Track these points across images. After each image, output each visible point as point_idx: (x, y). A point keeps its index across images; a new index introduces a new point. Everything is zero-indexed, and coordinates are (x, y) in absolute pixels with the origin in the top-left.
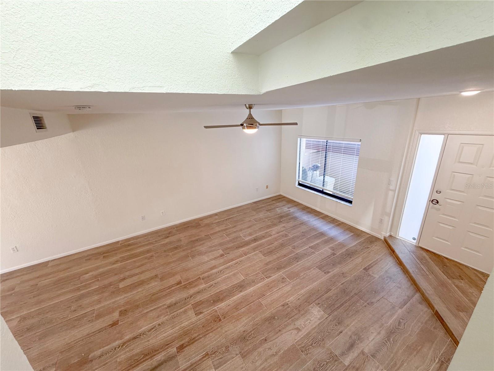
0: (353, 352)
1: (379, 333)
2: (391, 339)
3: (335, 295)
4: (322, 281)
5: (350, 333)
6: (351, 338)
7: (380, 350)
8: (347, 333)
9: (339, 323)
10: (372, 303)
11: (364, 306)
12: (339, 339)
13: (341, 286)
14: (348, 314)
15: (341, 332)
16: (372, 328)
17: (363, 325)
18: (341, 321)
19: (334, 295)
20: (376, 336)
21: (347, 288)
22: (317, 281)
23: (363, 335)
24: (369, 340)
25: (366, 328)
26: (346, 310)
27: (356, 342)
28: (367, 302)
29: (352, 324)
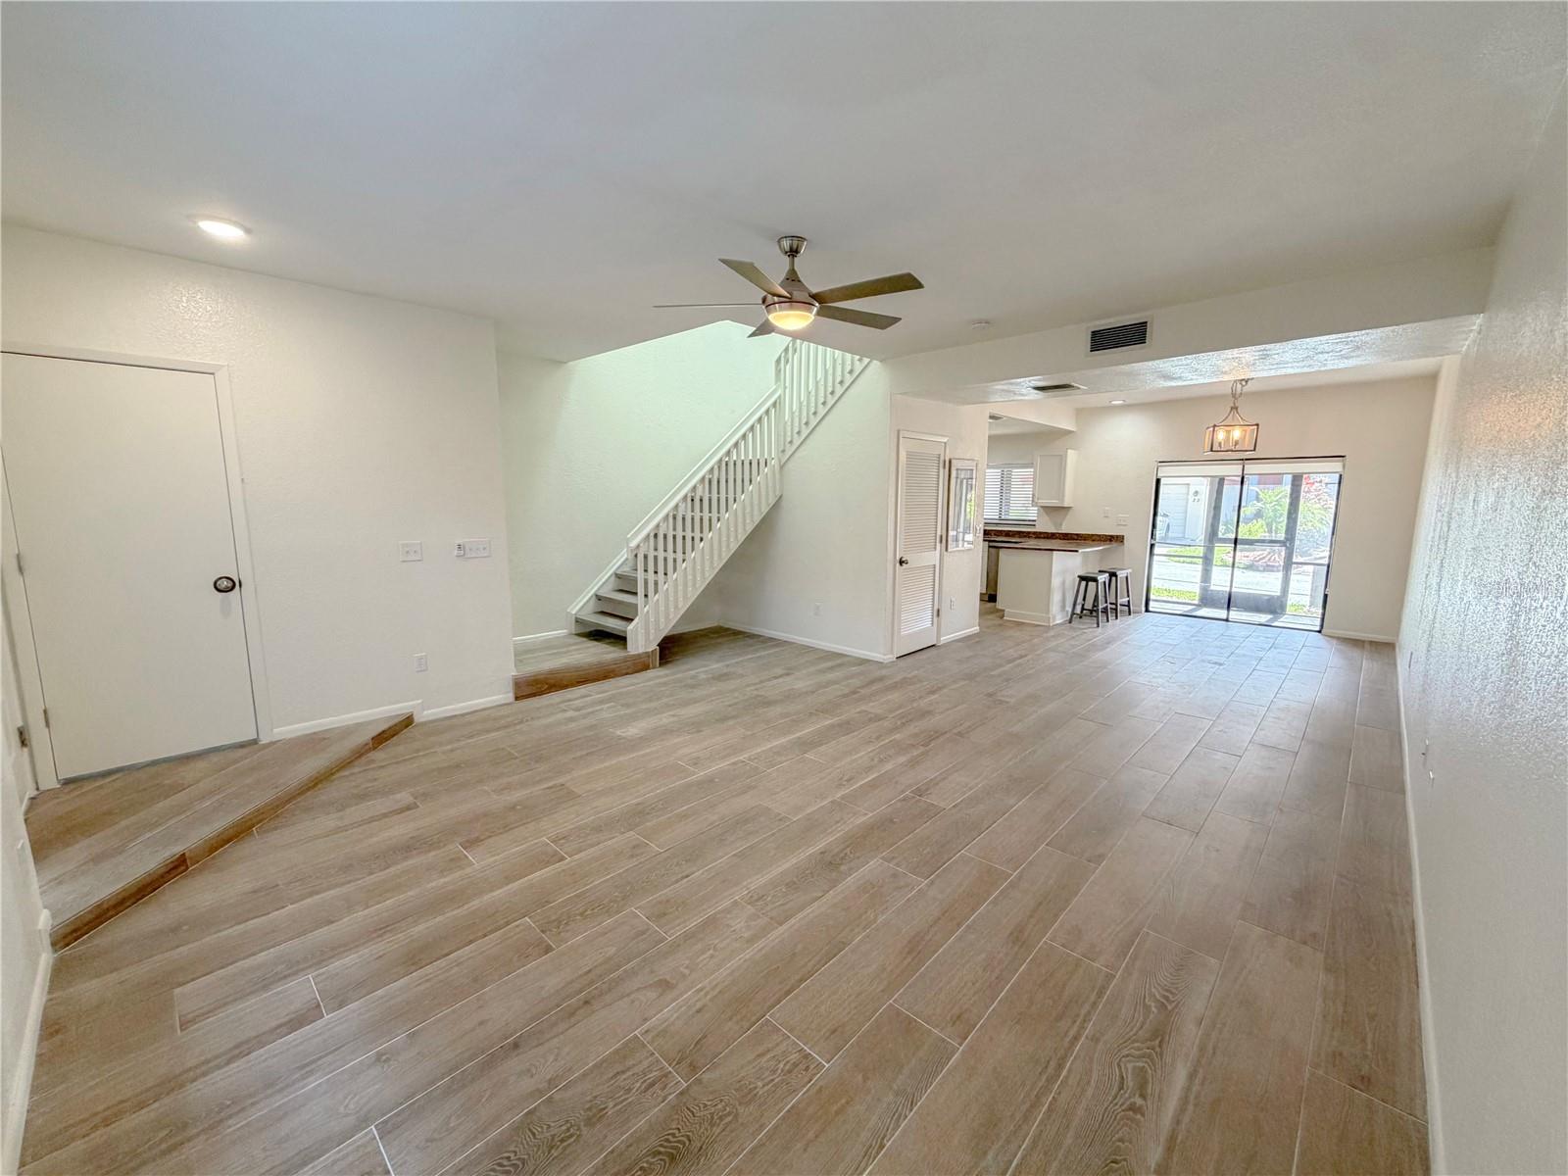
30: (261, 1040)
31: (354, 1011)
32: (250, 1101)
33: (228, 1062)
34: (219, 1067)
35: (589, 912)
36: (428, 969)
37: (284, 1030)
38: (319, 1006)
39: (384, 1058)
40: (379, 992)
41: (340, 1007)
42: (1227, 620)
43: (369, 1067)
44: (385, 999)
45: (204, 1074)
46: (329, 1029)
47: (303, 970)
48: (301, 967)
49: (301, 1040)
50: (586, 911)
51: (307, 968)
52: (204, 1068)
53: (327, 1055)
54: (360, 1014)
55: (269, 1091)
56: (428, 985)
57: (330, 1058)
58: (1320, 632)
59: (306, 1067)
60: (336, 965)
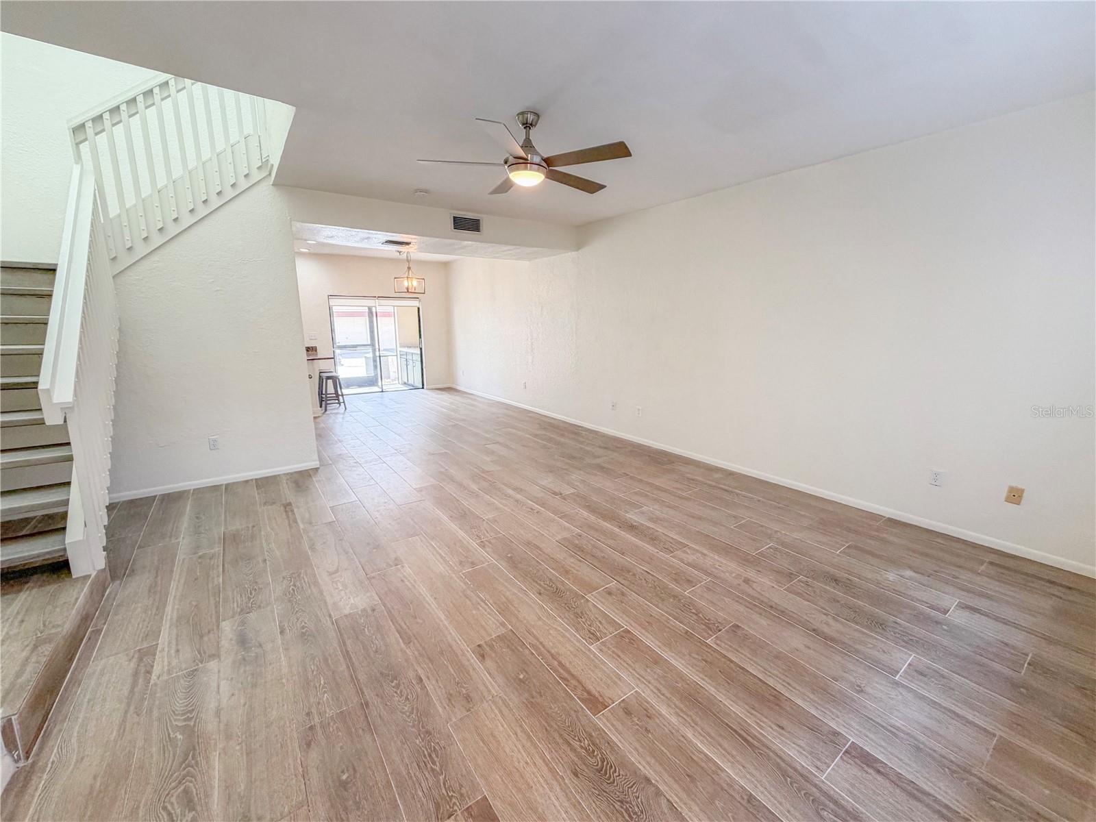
0: (231, 640)
1: (218, 712)
2: (179, 737)
3: (383, 648)
4: (446, 632)
5: (268, 647)
6: (257, 644)
7: (189, 692)
8: (273, 641)
9: (303, 634)
10: (309, 745)
11: (314, 710)
12: (273, 624)
13: (411, 674)
14: (313, 659)
15: (282, 632)
16: (242, 701)
17: (266, 682)
18: (306, 639)
19: (386, 646)
20: (219, 701)
21: (398, 686)
22: (451, 622)
23: (245, 671)
24: (224, 679)
25: (254, 686)
26: (326, 660)
27: (244, 651)
28: (318, 729)
29: (283, 658)
30: (898, 781)
31: (837, 722)
32: (935, 755)
33: (928, 794)
34: (936, 800)
35: (694, 611)
36: (779, 687)
37: (878, 766)
38: (846, 752)
39: (858, 688)
40: (813, 712)
41: (838, 734)
42: (382, 391)
43: (868, 694)
44: (816, 705)
45: (947, 807)
46: (860, 732)
47: (820, 790)
48: (818, 794)
49: (879, 748)
50: (693, 613)
51: (816, 786)
52: (945, 811)
53: (878, 723)
54: (838, 717)
55: (922, 746)
56: (792, 683)
57: (878, 720)
58: (423, 388)
59: (893, 733)
60: (803, 762)
